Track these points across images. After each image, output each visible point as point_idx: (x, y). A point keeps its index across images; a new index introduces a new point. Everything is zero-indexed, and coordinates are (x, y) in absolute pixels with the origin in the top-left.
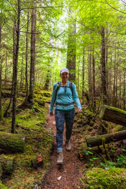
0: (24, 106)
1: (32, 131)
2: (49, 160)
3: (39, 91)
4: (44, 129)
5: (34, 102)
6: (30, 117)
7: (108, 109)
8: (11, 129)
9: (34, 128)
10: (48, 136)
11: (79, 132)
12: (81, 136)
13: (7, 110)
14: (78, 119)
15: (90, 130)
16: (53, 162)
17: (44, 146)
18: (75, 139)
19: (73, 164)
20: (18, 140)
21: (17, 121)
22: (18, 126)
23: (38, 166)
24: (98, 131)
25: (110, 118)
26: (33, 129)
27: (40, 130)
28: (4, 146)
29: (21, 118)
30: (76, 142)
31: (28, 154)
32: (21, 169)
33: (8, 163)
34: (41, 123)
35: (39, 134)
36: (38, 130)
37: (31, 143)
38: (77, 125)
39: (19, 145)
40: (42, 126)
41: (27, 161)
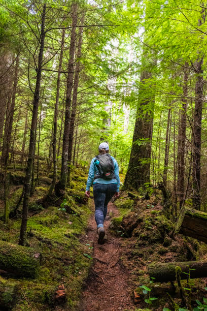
0: (47, 202)
1: (55, 245)
2: (79, 297)
3: (82, 176)
4: (79, 243)
5: (66, 194)
6: (56, 222)
7: (190, 215)
8: (19, 238)
9: (59, 241)
10: (84, 258)
11: (141, 256)
12: (145, 262)
13: (17, 207)
14: (142, 232)
15: (162, 253)
16: (85, 301)
17: (73, 273)
18: (133, 266)
19: (120, 308)
20: (26, 257)
21: (33, 226)
22: (31, 235)
23: (57, 303)
24: (178, 256)
25: (192, 232)
26: (58, 243)
27: (70, 245)
28: (3, 264)
29: (41, 223)
30: (132, 272)
31: (43, 282)
32: (27, 303)
33: (5, 291)
34: (74, 234)
35: (66, 252)
36: (66, 244)
37: (50, 266)
38: (139, 242)
39: (28, 265)
40: (75, 239)
41: (38, 292)
